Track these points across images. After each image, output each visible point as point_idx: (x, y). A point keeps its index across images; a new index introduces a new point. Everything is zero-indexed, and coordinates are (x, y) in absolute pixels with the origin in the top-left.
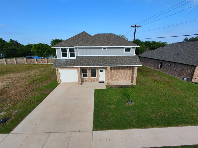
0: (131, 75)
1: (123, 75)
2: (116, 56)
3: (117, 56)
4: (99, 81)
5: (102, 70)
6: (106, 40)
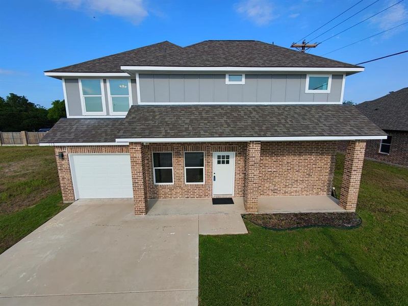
0: (327, 174)
1: (298, 176)
2: (278, 107)
3: (280, 106)
4: (214, 197)
5: (223, 157)
6: (240, 53)
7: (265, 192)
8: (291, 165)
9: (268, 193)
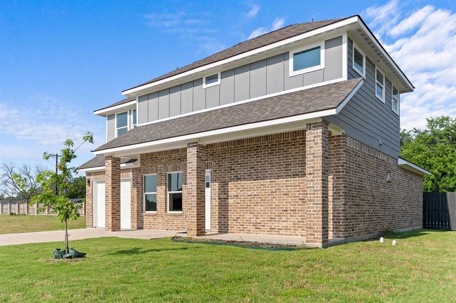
1: (288, 203)
7: (245, 227)
8: (275, 184)
9: (248, 229)
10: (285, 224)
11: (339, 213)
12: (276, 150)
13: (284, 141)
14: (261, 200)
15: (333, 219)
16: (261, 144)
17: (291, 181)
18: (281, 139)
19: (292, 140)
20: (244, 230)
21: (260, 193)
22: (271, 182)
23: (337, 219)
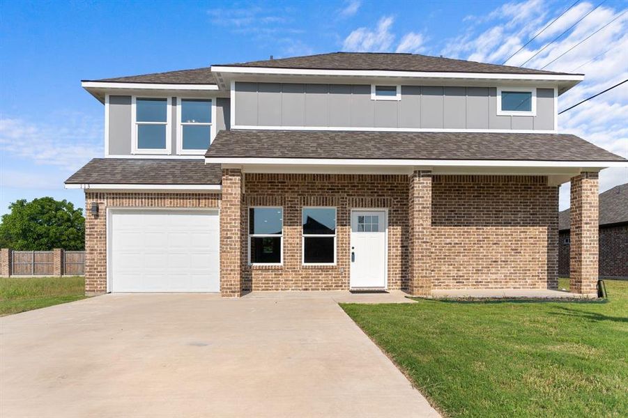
1: (498, 253)
2: (456, 134)
3: (459, 133)
4: (352, 289)
7: (442, 281)
8: (483, 232)
9: (446, 284)
10: (494, 276)
11: (553, 264)
12: (483, 193)
13: (494, 184)
14: (464, 250)
15: (548, 270)
16: (465, 184)
17: (502, 229)
18: (490, 181)
19: (503, 185)
20: (440, 285)
21: (463, 241)
22: (477, 229)
23: (552, 270)
